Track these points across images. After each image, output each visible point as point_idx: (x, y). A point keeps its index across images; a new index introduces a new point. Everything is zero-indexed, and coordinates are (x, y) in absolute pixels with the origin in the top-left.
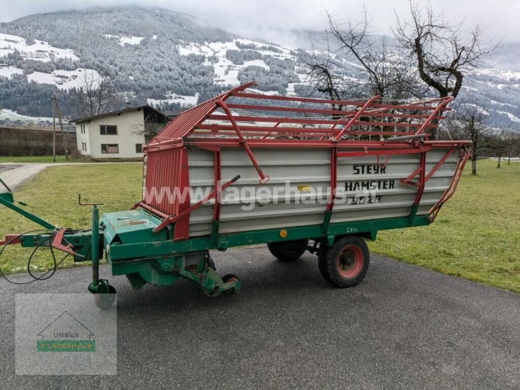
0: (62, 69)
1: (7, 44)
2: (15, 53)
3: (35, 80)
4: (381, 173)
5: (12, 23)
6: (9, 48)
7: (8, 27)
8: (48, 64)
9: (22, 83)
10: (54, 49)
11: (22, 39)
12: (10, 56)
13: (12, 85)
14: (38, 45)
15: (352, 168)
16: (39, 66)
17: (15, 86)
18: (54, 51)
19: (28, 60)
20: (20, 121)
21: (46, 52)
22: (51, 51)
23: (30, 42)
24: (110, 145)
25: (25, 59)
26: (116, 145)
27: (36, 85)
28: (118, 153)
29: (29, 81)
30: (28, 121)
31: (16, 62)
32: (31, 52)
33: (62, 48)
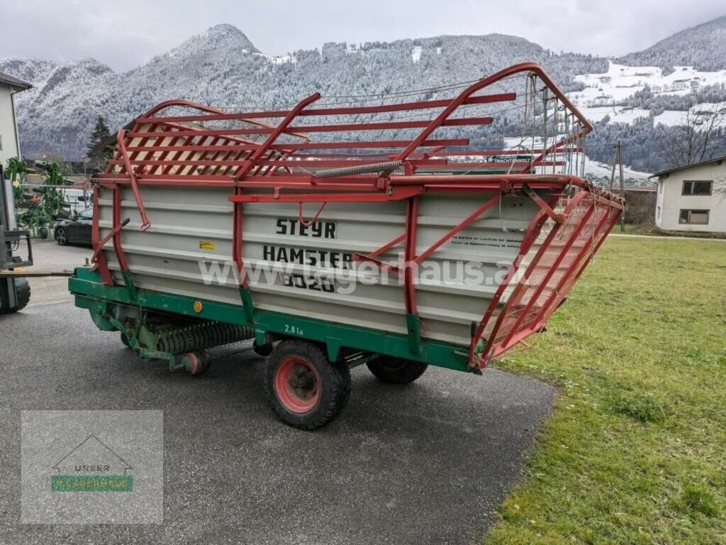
0: (705, 102)
1: (636, 80)
2: (644, 90)
3: (663, 122)
4: (327, 236)
5: (649, 51)
6: (639, 84)
7: (643, 56)
8: (687, 98)
9: (646, 129)
10: (700, 75)
11: (658, 68)
12: (638, 95)
13: (631, 134)
14: (679, 73)
15: (275, 222)
16: (673, 103)
17: (635, 134)
18: (700, 77)
19: (659, 96)
20: (632, 179)
21: (687, 81)
22: (696, 78)
23: (667, 71)
24: (695, 212)
25: (656, 95)
26: (706, 212)
27: (663, 129)
28: (707, 223)
29: (656, 124)
30: (642, 179)
31: (643, 102)
32: (666, 85)
33: (714, 71)
